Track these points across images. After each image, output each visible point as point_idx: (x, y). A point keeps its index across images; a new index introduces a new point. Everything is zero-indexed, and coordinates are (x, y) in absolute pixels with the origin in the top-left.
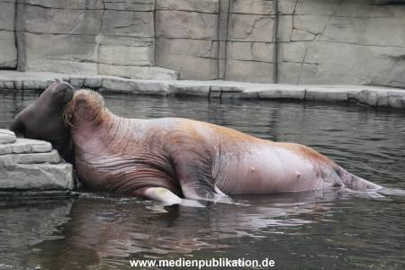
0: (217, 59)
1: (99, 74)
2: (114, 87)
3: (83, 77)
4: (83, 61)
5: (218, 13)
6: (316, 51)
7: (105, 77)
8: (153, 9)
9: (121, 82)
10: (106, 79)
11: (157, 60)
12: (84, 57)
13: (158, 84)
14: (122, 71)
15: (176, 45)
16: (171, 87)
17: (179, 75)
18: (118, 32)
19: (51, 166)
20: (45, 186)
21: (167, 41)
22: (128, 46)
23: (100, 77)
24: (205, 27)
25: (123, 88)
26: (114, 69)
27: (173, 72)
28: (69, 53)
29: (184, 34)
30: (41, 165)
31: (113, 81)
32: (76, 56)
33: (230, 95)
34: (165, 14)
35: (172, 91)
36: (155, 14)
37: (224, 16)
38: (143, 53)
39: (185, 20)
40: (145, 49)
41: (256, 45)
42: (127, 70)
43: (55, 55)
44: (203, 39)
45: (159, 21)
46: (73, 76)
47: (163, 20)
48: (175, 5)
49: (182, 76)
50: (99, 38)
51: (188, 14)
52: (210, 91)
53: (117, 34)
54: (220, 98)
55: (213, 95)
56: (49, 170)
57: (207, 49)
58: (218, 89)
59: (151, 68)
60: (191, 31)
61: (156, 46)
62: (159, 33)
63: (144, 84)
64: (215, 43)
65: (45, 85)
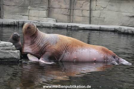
0: (70, 15)
1: (29, 20)
3: (23, 21)
4: (23, 15)
6: (104, 14)
7: (31, 21)
9: (37, 23)
11: (49, 15)
12: (24, 14)
13: (50, 24)
14: (37, 19)
15: (56, 10)
16: (54, 25)
17: (57, 21)
20: (10, 58)
21: (54, 9)
22: (39, 10)
24: (66, 4)
26: (35, 18)
27: (54, 20)
28: (18, 12)
29: (59, 6)
30: (9, 51)
31: (34, 22)
32: (21, 14)
33: (74, 28)
37: (73, 1)
38: (44, 13)
40: (45, 11)
41: (83, 11)
42: (39, 19)
43: (14, 13)
44: (65, 8)
45: (50, 2)
46: (20, 20)
50: (29, 8)
52: (68, 26)
53: (35, 6)
54: (71, 29)
55: (68, 28)
56: (12, 52)
57: (67, 12)
58: (70, 26)
59: (47, 18)
60: (61, 6)
61: (49, 11)
62: (50, 6)
63: (45, 24)
64: (69, 10)
65: (10, 23)
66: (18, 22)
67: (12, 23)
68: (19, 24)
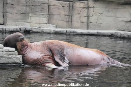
0: (69, 22)
1: (30, 26)
2: (35, 30)
3: (25, 27)
4: (25, 22)
5: (69, 7)
6: (101, 19)
7: (32, 27)
8: (48, 5)
9: (38, 29)
10: (33, 28)
11: (49, 22)
13: (50, 30)
14: (38, 25)
15: (55, 17)
16: (54, 30)
17: (56, 27)
18: (37, 13)
19: (15, 56)
20: (13, 62)
21: (53, 16)
22: (40, 17)
23: (31, 27)
24: (65, 11)
25: (38, 31)
26: (35, 25)
27: (54, 26)
28: (21, 19)
29: (58, 13)
30: (11, 56)
31: (35, 29)
32: (23, 20)
33: (73, 33)
34: (52, 7)
35: (54, 32)
36: (48, 7)
37: (71, 8)
38: (45, 20)
39: (58, 9)
40: (45, 18)
41: (81, 17)
42: (40, 25)
43: (16, 20)
44: (64, 15)
45: (50, 9)
46: (22, 27)
47: (51, 9)
48: (55, 4)
49: (57, 27)
50: (30, 15)
51: (59, 7)
52: (67, 32)
53: (36, 13)
54: (70, 34)
55: (67, 33)
56: (14, 57)
57: (66, 18)
58: (69, 31)
59: (47, 24)
60: (60, 13)
61: (49, 17)
62: (50, 13)
63: (45, 30)
64: (68, 16)
65: (13, 30)
66: (21, 29)
67: (14, 30)
68: (21, 30)
